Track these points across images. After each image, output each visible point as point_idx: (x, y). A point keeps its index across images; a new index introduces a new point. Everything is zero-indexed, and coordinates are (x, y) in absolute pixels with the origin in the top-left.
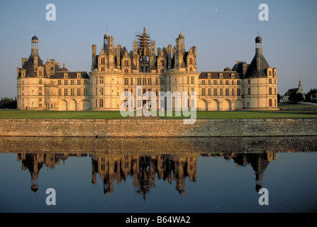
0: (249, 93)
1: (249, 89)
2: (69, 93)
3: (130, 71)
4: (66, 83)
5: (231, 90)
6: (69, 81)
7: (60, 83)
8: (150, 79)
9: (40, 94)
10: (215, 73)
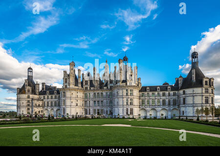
0: (184, 103)
1: (184, 99)
2: (50, 105)
3: (89, 88)
4: (48, 98)
5: (167, 100)
6: (50, 96)
7: (44, 98)
8: (102, 93)
9: (29, 105)
10: (153, 87)
